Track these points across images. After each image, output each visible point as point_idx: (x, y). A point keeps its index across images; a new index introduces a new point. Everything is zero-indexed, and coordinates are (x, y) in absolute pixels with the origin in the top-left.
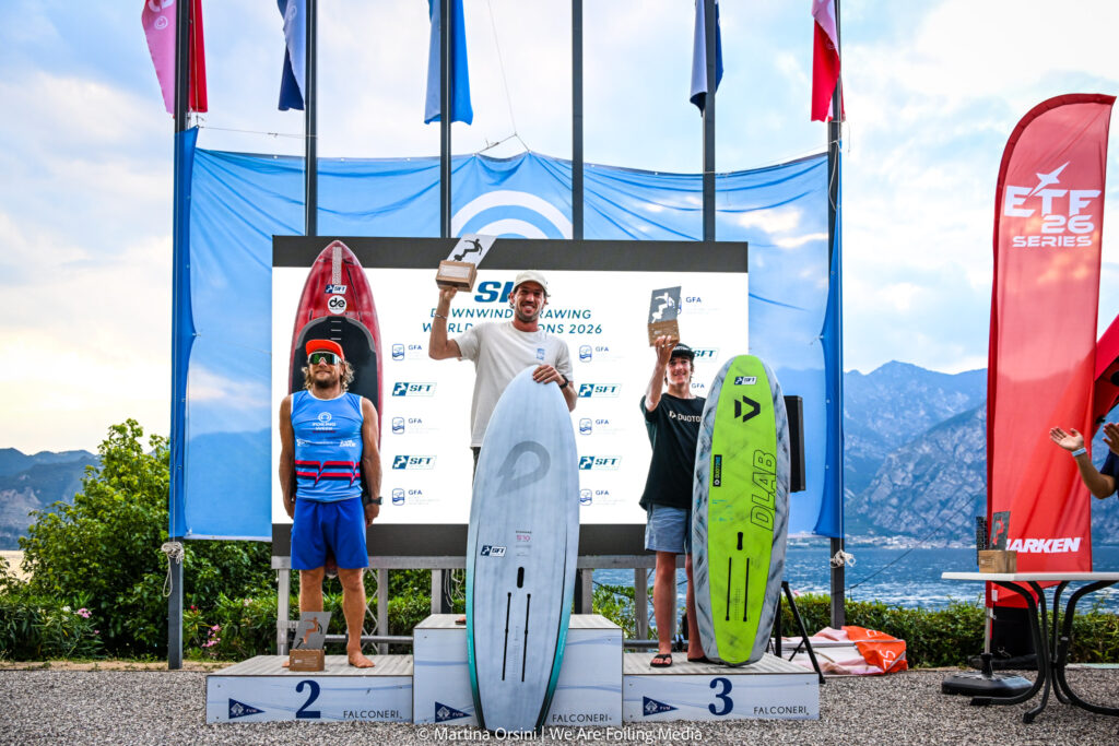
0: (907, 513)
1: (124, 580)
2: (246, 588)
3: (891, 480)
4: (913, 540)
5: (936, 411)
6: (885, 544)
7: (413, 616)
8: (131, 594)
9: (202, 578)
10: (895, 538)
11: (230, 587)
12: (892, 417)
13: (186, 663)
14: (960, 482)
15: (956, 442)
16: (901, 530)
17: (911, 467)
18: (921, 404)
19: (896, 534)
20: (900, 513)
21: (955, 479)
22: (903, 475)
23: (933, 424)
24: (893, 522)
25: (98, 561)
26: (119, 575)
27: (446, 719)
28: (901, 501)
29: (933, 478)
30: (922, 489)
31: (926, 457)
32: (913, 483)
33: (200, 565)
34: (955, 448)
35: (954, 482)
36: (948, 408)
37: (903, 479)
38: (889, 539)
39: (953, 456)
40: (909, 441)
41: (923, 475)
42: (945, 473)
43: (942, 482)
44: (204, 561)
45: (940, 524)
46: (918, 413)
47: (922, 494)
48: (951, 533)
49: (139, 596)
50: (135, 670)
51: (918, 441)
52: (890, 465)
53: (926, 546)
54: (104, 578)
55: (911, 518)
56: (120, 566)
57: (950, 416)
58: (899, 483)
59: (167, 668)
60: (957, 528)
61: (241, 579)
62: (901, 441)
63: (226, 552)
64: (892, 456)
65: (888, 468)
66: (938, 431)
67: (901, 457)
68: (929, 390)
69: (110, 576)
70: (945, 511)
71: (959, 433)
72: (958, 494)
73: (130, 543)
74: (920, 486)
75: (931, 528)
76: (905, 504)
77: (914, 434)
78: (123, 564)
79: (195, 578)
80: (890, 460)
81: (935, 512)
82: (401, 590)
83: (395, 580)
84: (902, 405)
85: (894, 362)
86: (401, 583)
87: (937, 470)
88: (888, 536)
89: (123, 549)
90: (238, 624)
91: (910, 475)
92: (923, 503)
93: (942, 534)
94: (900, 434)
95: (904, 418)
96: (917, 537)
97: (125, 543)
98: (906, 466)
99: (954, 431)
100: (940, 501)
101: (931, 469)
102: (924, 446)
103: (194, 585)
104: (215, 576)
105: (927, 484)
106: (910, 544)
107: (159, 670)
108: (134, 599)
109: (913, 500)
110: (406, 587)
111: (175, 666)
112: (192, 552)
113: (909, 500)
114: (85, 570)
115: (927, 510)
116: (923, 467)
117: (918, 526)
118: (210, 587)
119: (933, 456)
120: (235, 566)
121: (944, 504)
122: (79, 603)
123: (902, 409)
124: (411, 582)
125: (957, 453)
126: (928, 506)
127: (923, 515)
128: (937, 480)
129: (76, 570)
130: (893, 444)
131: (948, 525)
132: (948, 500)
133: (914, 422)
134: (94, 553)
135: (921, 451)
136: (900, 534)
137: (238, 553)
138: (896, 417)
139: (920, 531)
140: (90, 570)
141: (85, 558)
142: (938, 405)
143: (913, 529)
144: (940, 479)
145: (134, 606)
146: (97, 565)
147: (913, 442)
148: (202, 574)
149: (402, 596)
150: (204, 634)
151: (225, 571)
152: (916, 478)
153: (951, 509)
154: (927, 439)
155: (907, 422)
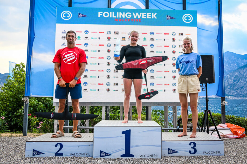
0: (232, 90)
1: (17, 108)
2: (52, 110)
3: (228, 82)
4: (234, 97)
5: (239, 64)
6: (227, 98)
7: (99, 119)
8: (18, 112)
9: (39, 107)
10: (229, 97)
11: (48, 110)
12: (228, 65)
13: (29, 134)
14: (246, 82)
15: (244, 72)
16: (231, 95)
17: (233, 78)
18: (235, 62)
19: (230, 96)
20: (230, 90)
21: (244, 81)
22: (231, 80)
23: (238, 67)
24: (229, 92)
25: (9, 103)
26: (15, 107)
27: (104, 156)
28: (231, 87)
29: (239, 81)
30: (236, 84)
31: (237, 76)
32: (234, 83)
33: (39, 104)
34: (244, 73)
35: (244, 82)
36: (242, 63)
37: (231, 81)
38: (228, 97)
39: (244, 76)
40: (232, 72)
41: (236, 80)
42: (242, 80)
43: (241, 82)
44: (40, 103)
45: (241, 93)
46: (235, 64)
47: (236, 85)
48: (244, 95)
49: (20, 113)
50: (12, 136)
51: (234, 71)
52: (228, 78)
53: (237, 99)
54: (11, 107)
55: (233, 91)
56: (16, 104)
57: (242, 65)
58: (230, 82)
59: (22, 135)
60: (245, 94)
61: (51, 108)
62: (230, 72)
63: (47, 100)
64: (228, 75)
65: (227, 79)
66: (239, 69)
67: (230, 76)
68: (237, 59)
69: (12, 107)
70: (242, 90)
71: (245, 70)
72: (245, 85)
73: (19, 97)
74: (235, 83)
75: (239, 94)
76: (232, 88)
77: (233, 70)
78: (17, 103)
79: (37, 108)
80: (228, 76)
81: (240, 90)
82: (97, 111)
83: (95, 108)
84: (230, 62)
85: (228, 51)
86: (97, 109)
87: (240, 79)
88: (228, 96)
89: (17, 99)
90: (48, 121)
91: (233, 80)
92: (236, 87)
93: (241, 95)
94: (230, 70)
95: (231, 66)
96: (235, 96)
97: (17, 97)
98: (231, 78)
99: (244, 69)
100: (241, 87)
101: (238, 79)
102: (236, 73)
103: (37, 109)
104: (43, 107)
105: (237, 83)
106: (234, 98)
107: (20, 136)
108: (19, 114)
109: (234, 87)
110: (98, 110)
111: (25, 135)
112: (36, 100)
113: (233, 87)
114: (5, 105)
115: (237, 89)
116: (236, 78)
117: (235, 93)
118: (41, 110)
119: (238, 76)
120: (49, 104)
121: (242, 88)
122: (3, 115)
123: (230, 64)
124: (100, 109)
125: (245, 75)
126: (237, 88)
127: (236, 91)
128: (240, 82)
129: (3, 105)
130: (228, 72)
131: (243, 93)
132: (243, 87)
133: (233, 67)
134: (8, 100)
135: (235, 74)
136: (230, 95)
137: (50, 100)
138: (229, 65)
139: (236, 95)
140: (7, 105)
141: (6, 102)
142: (239, 62)
143: (234, 94)
144: (240, 81)
145: (18, 116)
146: (9, 104)
147: (233, 72)
148: (39, 106)
149: (97, 113)
150: (38, 124)
151: (46, 106)
152: (234, 81)
153: (243, 89)
154: (237, 71)
155: (232, 67)
